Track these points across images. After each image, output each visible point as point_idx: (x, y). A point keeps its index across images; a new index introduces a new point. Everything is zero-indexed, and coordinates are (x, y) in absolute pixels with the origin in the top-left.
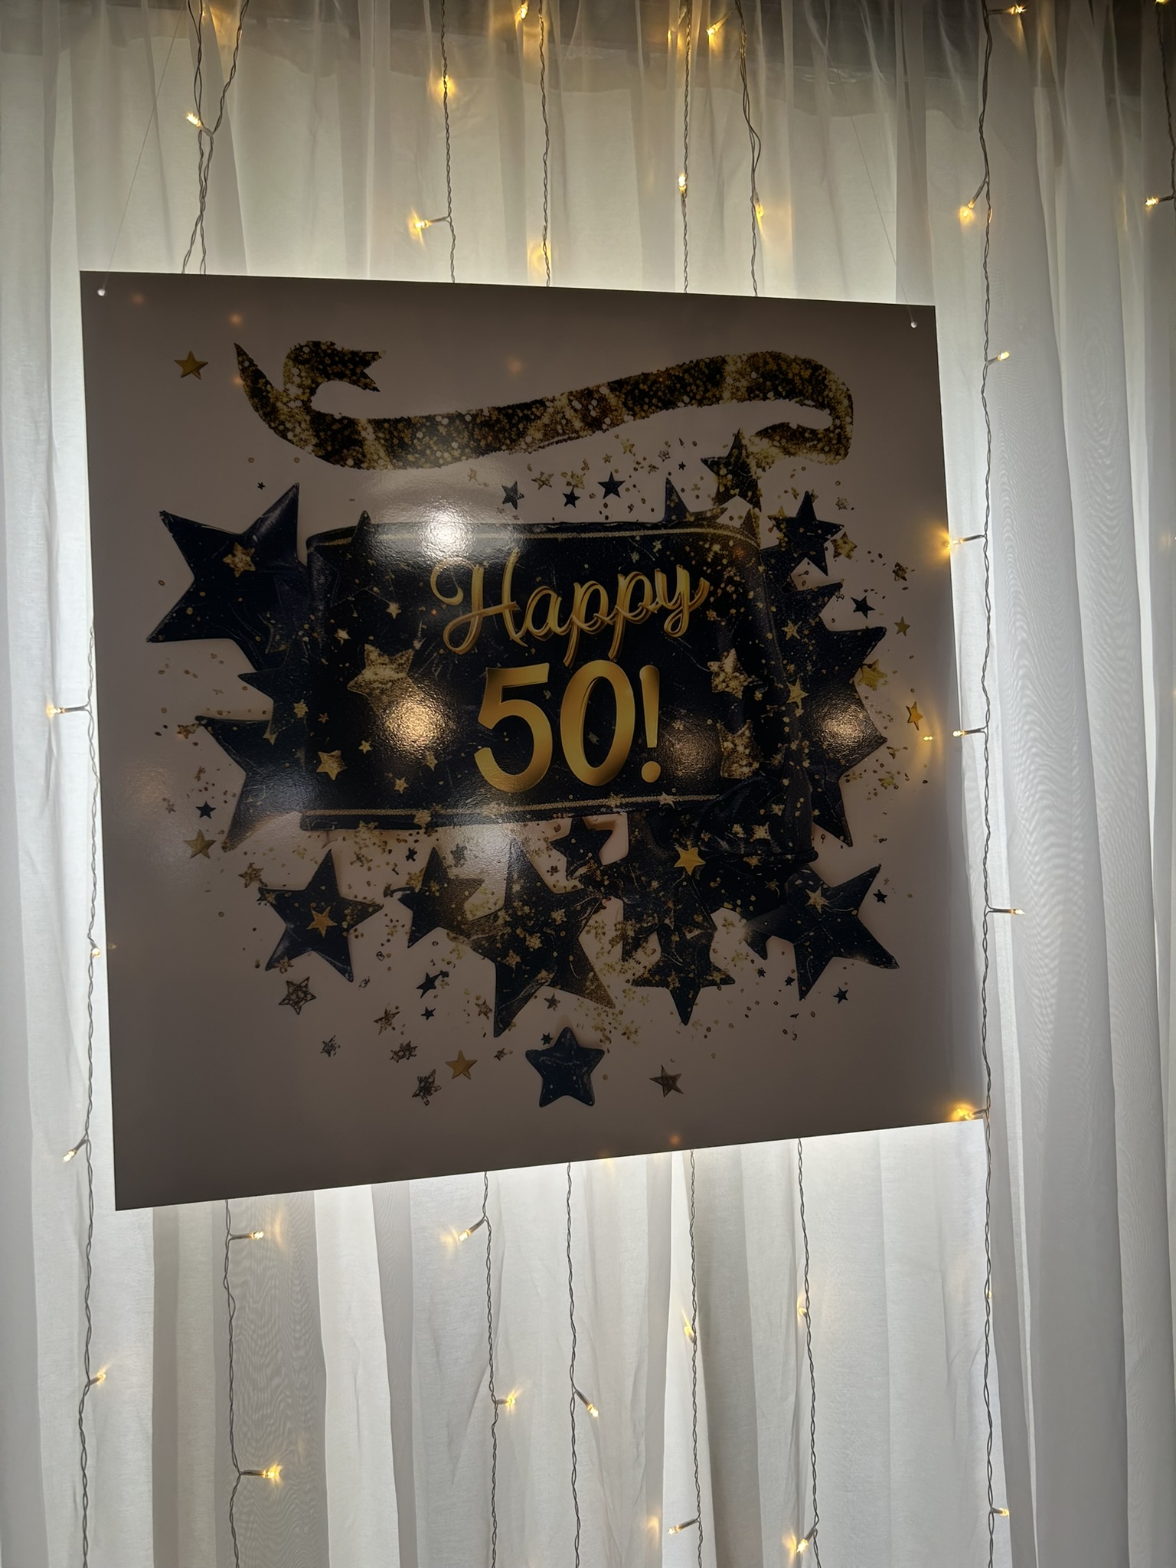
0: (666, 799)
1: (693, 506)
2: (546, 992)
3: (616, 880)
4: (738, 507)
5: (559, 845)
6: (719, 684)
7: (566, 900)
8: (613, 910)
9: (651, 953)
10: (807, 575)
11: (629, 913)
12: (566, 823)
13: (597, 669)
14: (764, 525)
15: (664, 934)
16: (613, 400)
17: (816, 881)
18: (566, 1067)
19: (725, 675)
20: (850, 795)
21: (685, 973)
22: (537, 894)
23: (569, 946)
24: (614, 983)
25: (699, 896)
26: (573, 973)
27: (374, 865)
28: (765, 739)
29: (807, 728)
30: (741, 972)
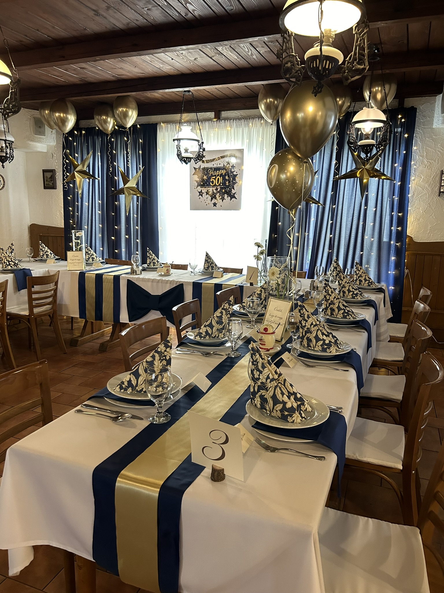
0: (222, 186)
2: (214, 199)
3: (219, 192)
7: (216, 193)
9: (221, 197)
10: (233, 170)
11: (219, 194)
12: (216, 188)
13: (218, 177)
16: (220, 158)
18: (215, 205)
19: (227, 178)
20: (235, 186)
21: (223, 199)
22: (214, 193)
23: (216, 196)
24: (218, 199)
25: (224, 193)
26: (216, 198)
27: (204, 190)
28: (229, 182)
29: (232, 181)
30: (226, 199)
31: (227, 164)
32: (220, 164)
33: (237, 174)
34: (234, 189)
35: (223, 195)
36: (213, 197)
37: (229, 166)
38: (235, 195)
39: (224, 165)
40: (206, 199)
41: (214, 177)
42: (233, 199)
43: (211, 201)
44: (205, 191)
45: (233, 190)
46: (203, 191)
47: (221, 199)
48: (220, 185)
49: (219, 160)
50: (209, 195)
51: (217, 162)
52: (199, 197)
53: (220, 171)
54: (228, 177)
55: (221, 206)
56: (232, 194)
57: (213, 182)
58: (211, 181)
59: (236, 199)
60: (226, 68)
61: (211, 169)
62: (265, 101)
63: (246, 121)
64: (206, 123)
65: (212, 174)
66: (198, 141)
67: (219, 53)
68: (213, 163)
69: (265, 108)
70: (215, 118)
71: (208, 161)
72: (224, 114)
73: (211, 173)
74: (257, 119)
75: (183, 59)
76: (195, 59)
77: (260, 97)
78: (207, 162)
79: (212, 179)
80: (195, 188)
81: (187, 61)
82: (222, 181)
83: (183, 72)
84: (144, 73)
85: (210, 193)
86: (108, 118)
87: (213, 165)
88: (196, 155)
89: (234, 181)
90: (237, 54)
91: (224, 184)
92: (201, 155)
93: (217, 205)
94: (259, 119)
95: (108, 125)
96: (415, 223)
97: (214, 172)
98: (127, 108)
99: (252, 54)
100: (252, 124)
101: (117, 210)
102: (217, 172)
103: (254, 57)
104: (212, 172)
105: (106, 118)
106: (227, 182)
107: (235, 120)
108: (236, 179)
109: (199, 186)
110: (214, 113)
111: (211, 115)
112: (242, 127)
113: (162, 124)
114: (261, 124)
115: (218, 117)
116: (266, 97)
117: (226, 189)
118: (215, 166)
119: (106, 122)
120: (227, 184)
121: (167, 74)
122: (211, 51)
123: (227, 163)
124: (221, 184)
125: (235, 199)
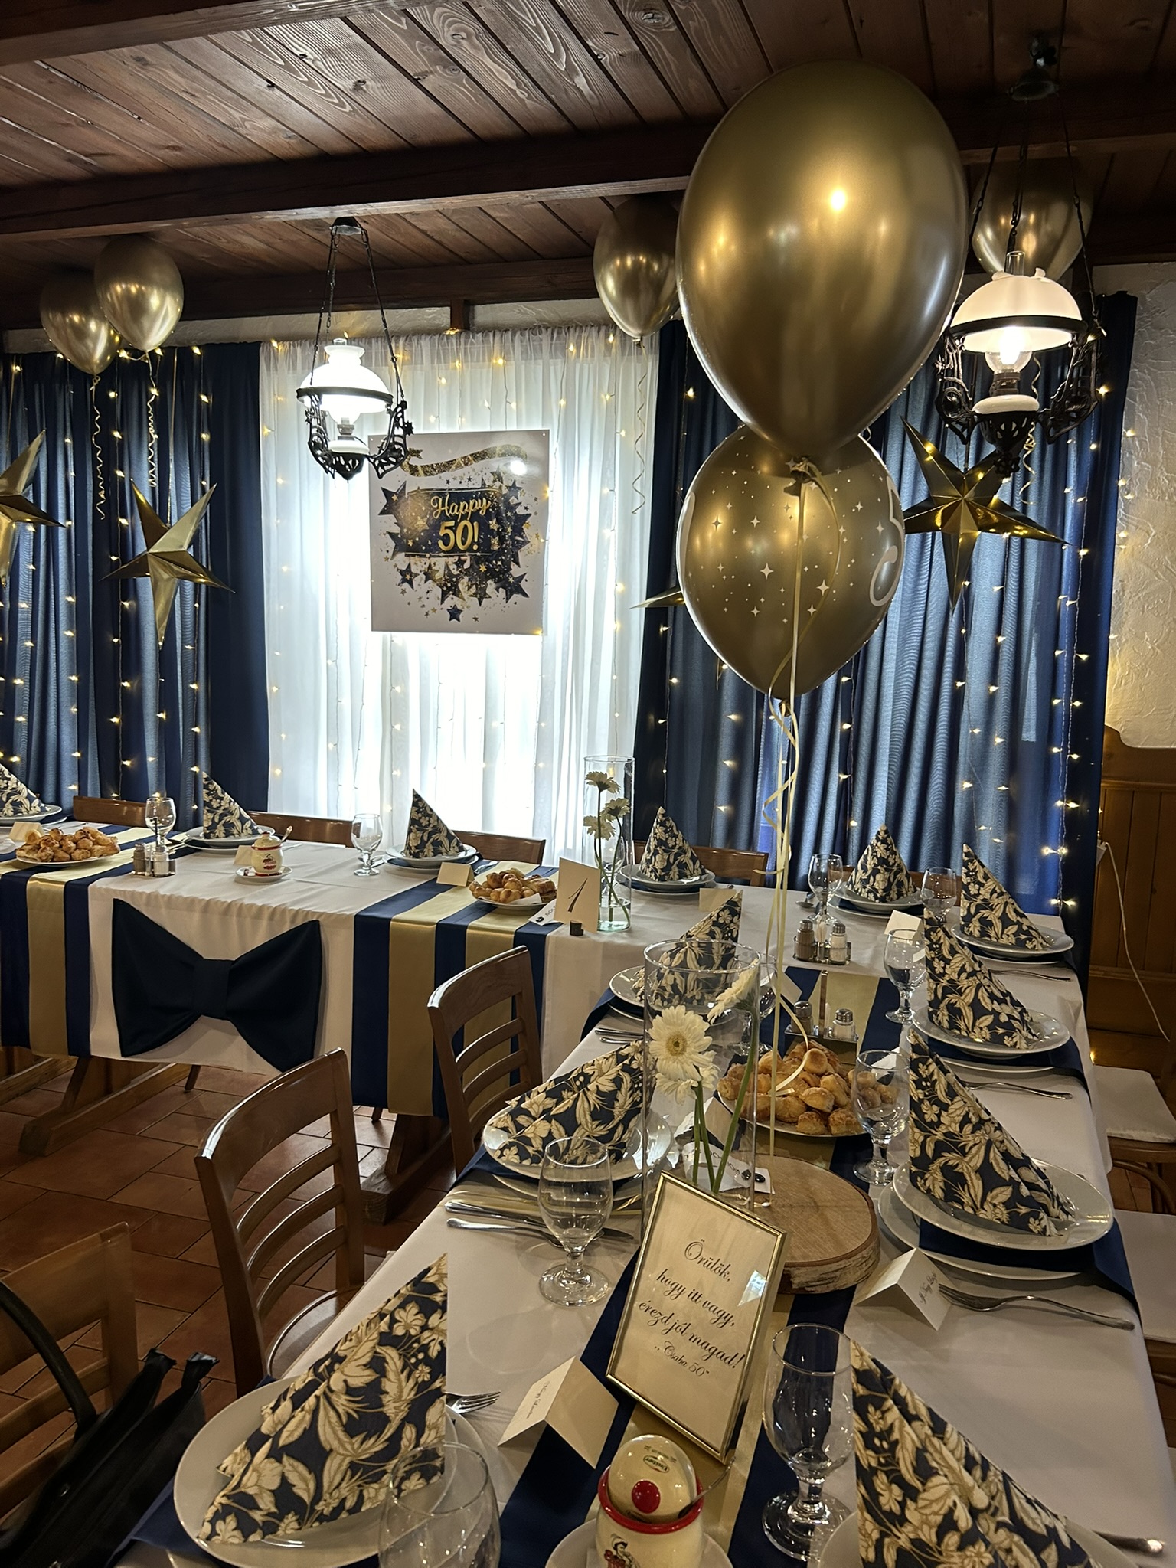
0: (478, 554)
1: (487, 484)
2: (451, 596)
3: (467, 572)
4: (498, 483)
5: (455, 563)
6: (491, 527)
7: (456, 576)
8: (466, 578)
9: (473, 590)
10: (513, 501)
11: (469, 580)
12: (457, 558)
13: (465, 522)
14: (504, 488)
15: (477, 585)
16: (471, 458)
17: (511, 575)
18: (454, 614)
19: (493, 524)
20: (521, 555)
21: (481, 595)
22: (450, 574)
23: (457, 586)
24: (465, 596)
25: (485, 577)
26: (457, 593)
27: (418, 565)
28: (502, 541)
29: (512, 538)
30: (493, 596)
31: (494, 481)
32: (469, 479)
33: (528, 512)
34: (517, 563)
35: (481, 583)
36: (449, 589)
37: (500, 487)
38: (523, 584)
39: (484, 484)
40: (425, 596)
41: (452, 523)
42: (516, 597)
43: (442, 602)
44: (420, 568)
45: (513, 566)
46: (414, 569)
47: (475, 595)
48: (470, 549)
49: (466, 464)
50: (434, 581)
51: (459, 472)
52: (400, 589)
53: (471, 502)
54: (498, 522)
55: (476, 619)
56: (511, 580)
57: (446, 539)
58: (441, 534)
59: (525, 595)
60: (480, 131)
61: (440, 495)
62: (618, 262)
63: (555, 335)
64: (422, 342)
65: (443, 512)
66: (387, 398)
67: (442, 58)
68: (446, 475)
69: (617, 287)
70: (453, 325)
71: (429, 470)
72: (484, 313)
73: (441, 509)
74: (594, 331)
75: (310, 83)
76: (358, 86)
77: (600, 249)
78: (426, 473)
79: (442, 528)
80: (387, 559)
81: (328, 95)
82: (479, 537)
83: (323, 147)
84: (180, 149)
85: (438, 576)
86: (88, 321)
87: (448, 482)
88: (381, 448)
89: (518, 538)
90: (512, 64)
91: (485, 545)
92: (397, 447)
93: (461, 616)
94: (599, 332)
95: (91, 345)
96: (1126, 684)
97: (449, 505)
98: (140, 284)
99: (571, 70)
100: (578, 348)
101: (130, 627)
102: (462, 504)
103: (581, 81)
104: (443, 506)
105: (81, 320)
106: (495, 541)
107: (518, 335)
108: (525, 529)
109: (401, 551)
110: (448, 309)
111: (440, 315)
112: (541, 358)
113: (275, 344)
114: (608, 347)
115: (463, 322)
116: (621, 247)
117: (491, 562)
118: (454, 485)
119: (81, 333)
120: (496, 548)
121: (267, 155)
122: (413, 47)
123: (492, 478)
124: (475, 547)
125: (520, 596)
